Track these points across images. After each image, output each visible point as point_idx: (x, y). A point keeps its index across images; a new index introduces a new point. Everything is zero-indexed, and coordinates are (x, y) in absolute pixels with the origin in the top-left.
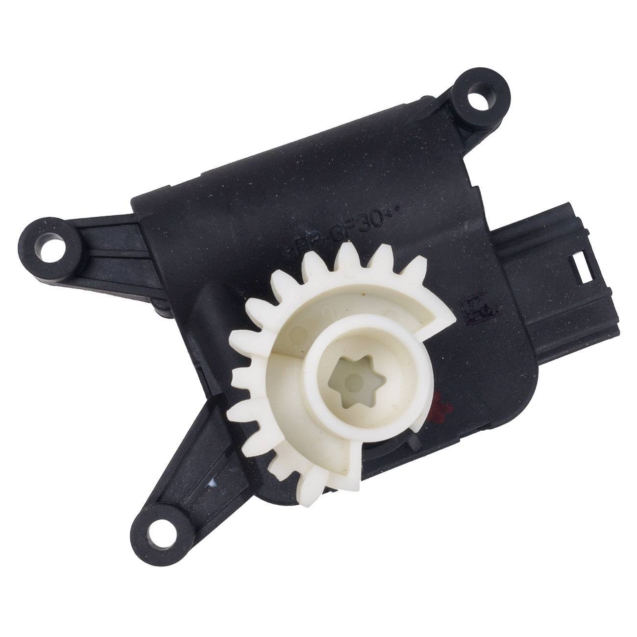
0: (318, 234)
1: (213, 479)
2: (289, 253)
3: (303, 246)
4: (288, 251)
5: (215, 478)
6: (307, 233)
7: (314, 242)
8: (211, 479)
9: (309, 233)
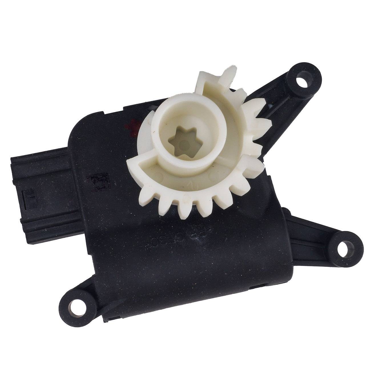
0: (192, 237)
1: (270, 108)
2: (210, 229)
3: (201, 232)
4: (210, 230)
5: (269, 109)
6: (198, 238)
7: (195, 233)
8: (271, 108)
9: (197, 238)
